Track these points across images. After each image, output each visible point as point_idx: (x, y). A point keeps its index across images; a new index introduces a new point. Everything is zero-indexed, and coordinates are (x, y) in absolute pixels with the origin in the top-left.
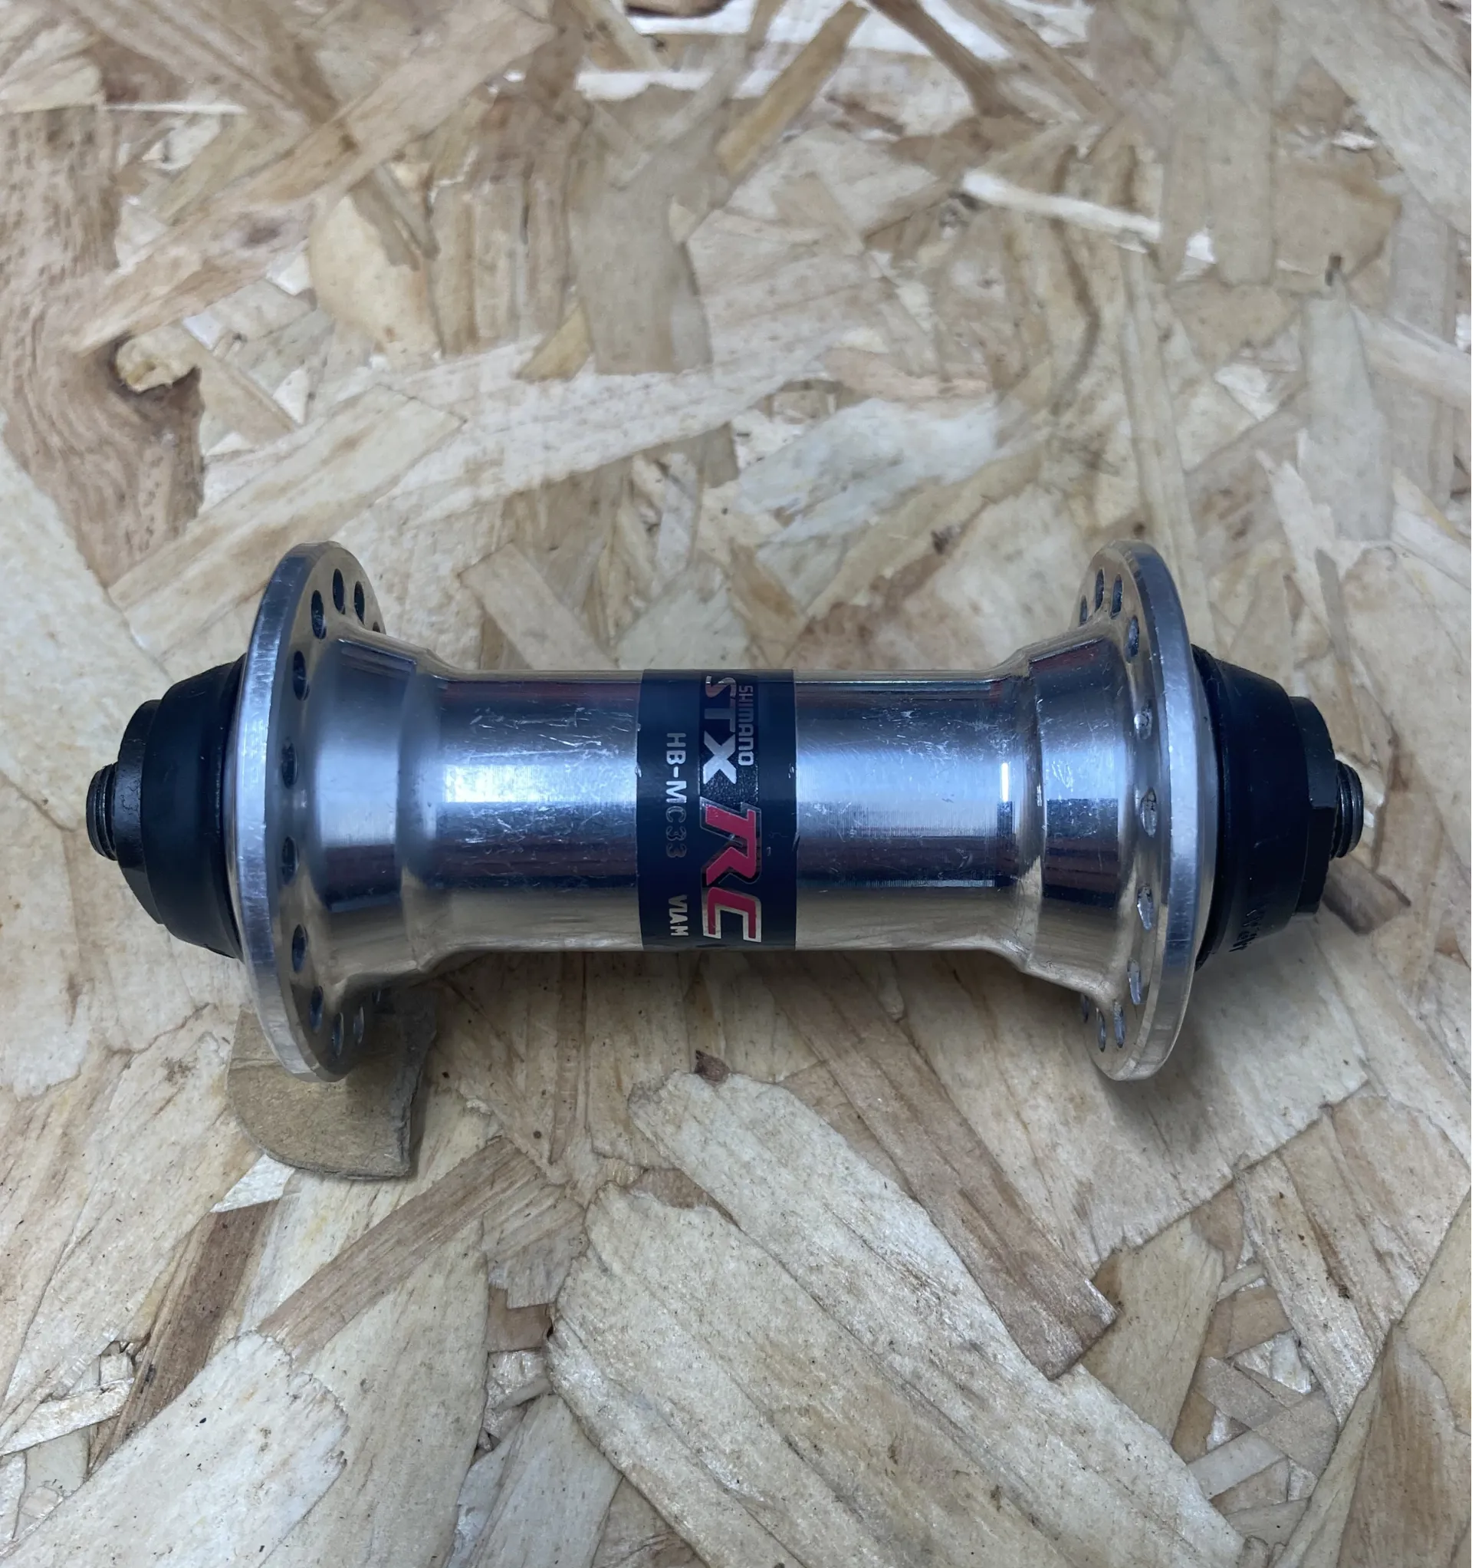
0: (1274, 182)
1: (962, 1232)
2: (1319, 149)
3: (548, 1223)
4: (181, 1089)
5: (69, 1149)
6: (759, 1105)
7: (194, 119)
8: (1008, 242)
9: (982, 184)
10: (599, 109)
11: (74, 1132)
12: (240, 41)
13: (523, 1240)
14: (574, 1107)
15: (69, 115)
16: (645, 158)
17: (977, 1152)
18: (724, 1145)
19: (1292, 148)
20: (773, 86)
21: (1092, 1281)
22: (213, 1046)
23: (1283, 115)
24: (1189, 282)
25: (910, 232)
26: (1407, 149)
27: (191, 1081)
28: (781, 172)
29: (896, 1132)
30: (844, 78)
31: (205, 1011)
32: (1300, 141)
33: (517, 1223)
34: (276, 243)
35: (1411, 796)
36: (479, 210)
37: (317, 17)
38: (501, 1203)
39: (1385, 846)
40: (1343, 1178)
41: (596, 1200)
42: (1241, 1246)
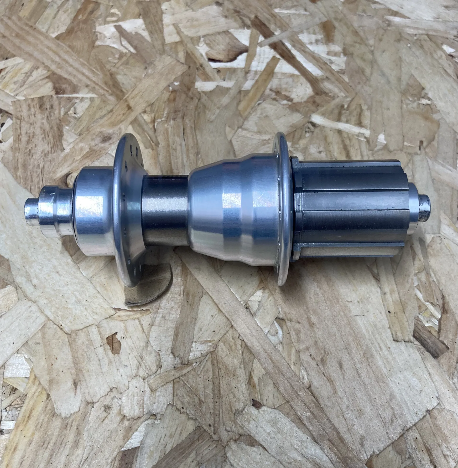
0: (402, 116)
1: (329, 451)
2: (415, 105)
3: (215, 452)
4: (109, 414)
5: (79, 433)
6: (271, 415)
7: (82, 99)
8: (325, 138)
9: (317, 119)
10: (202, 94)
11: (80, 428)
12: (93, 72)
13: (208, 457)
14: (219, 417)
15: (45, 99)
16: (217, 111)
17: (332, 428)
18: (262, 427)
19: (407, 105)
20: (253, 86)
21: (366, 465)
22: (116, 400)
23: (404, 93)
24: (379, 150)
25: (297, 135)
26: (440, 104)
27: (112, 411)
28: (258, 115)
29: (310, 422)
30: (274, 83)
31: (113, 390)
32: (410, 102)
33: (206, 452)
34: (111, 141)
35: (448, 315)
36: (170, 130)
37: (116, 64)
38: (201, 446)
39: (442, 331)
40: (433, 433)
41: (228, 445)
42: (406, 453)
